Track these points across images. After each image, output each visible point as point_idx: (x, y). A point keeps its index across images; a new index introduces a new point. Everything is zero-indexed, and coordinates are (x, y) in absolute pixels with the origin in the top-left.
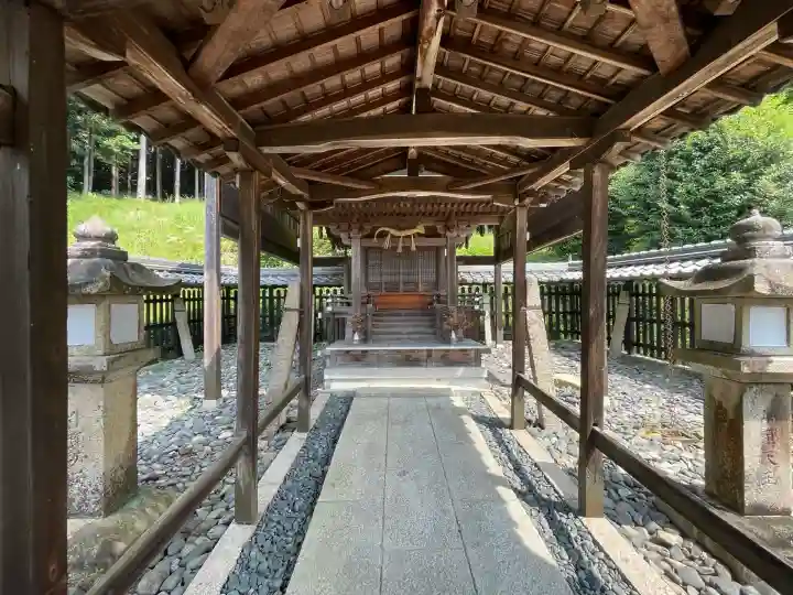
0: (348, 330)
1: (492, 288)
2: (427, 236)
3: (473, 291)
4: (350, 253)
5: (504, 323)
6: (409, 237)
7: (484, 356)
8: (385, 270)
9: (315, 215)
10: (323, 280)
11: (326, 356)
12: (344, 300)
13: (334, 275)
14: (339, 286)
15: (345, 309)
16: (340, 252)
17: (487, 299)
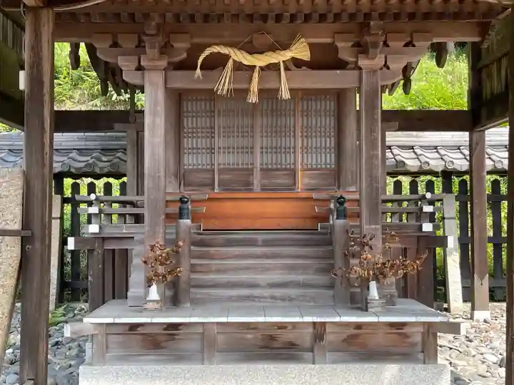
0: (137, 277)
1: (463, 183)
2: (314, 65)
3: (421, 189)
4: (142, 100)
5: (490, 262)
6: (274, 67)
7: (444, 339)
8: (219, 142)
9: (58, 15)
10: (80, 162)
11: (86, 338)
12: (129, 210)
13: (105, 151)
14: (118, 176)
15: (127, 229)
16: (118, 100)
17: (451, 207)
